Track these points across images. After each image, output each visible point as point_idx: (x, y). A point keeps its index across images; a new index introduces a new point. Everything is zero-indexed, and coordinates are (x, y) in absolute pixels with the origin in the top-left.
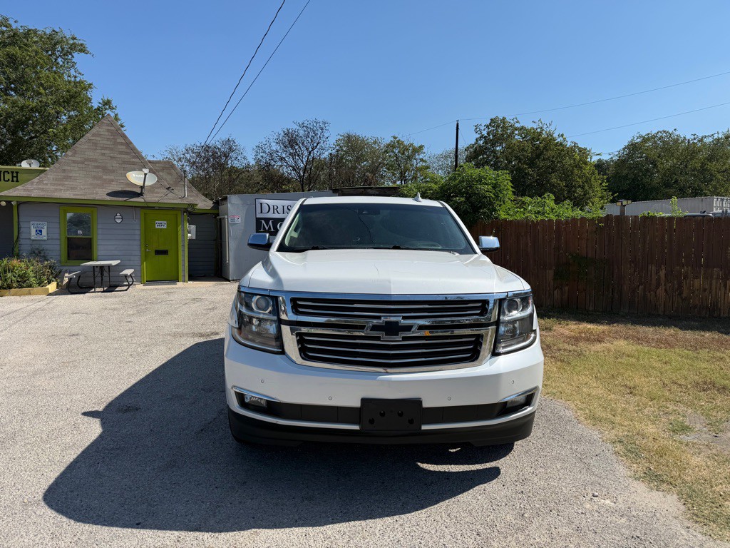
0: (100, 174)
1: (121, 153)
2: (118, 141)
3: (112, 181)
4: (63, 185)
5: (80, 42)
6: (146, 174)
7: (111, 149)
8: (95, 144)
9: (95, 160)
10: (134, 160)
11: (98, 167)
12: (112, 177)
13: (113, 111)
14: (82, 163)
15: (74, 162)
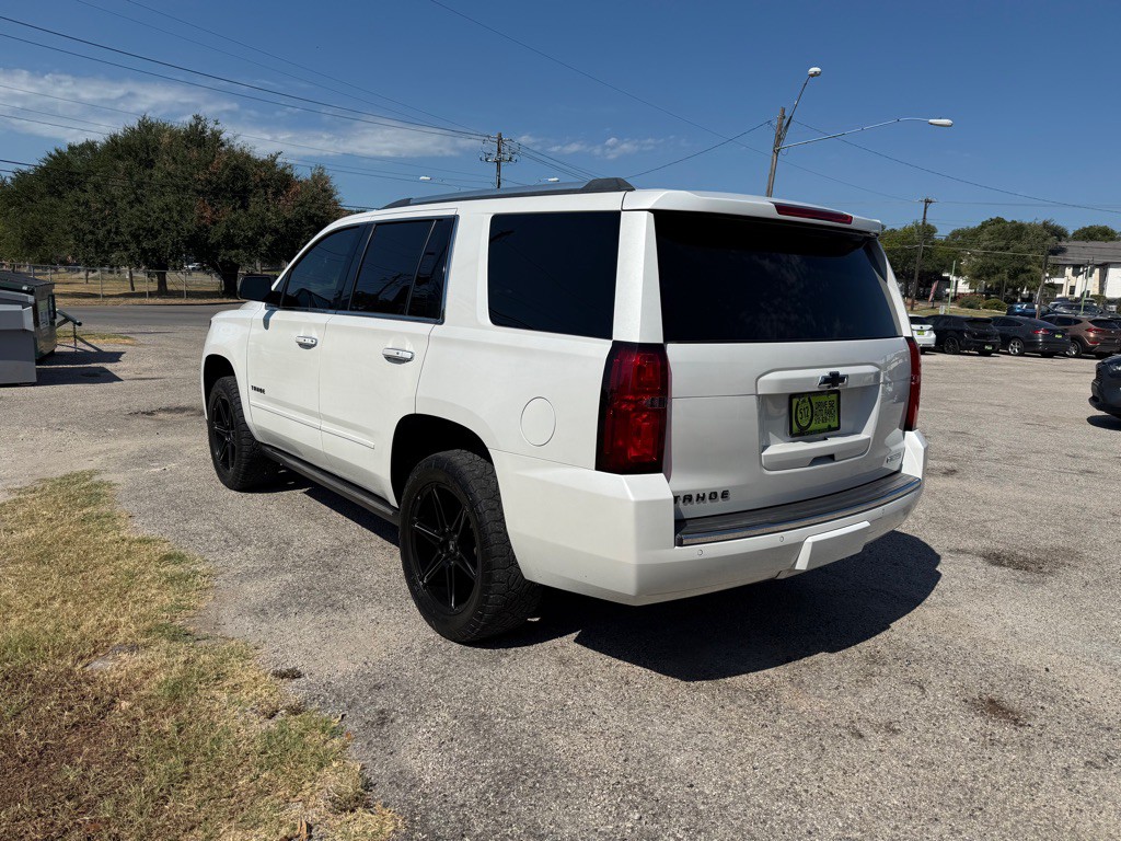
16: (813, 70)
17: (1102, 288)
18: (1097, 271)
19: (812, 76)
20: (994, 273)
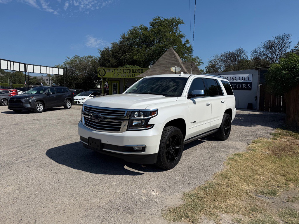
0: (164, 69)
1: (172, 61)
2: (172, 56)
3: (168, 71)
4: (153, 73)
5: (181, 20)
6: (176, 68)
7: (169, 60)
8: (165, 58)
9: (164, 64)
10: (176, 63)
11: (164, 66)
12: (168, 70)
13: (189, 44)
14: (160, 65)
15: (158, 65)
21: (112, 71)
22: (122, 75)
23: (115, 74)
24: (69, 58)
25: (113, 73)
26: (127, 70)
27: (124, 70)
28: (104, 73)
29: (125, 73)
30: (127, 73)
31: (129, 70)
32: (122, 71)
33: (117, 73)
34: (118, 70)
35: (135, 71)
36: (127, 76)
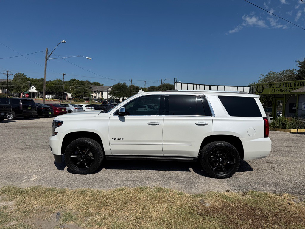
16: (64, 41)
17: (102, 96)
18: (101, 92)
19: (63, 42)
20: (79, 93)
21: (270, 87)
22: (281, 91)
23: (274, 90)
24: (262, 75)
25: (272, 88)
26: (288, 84)
27: (284, 84)
28: (262, 89)
29: (286, 88)
30: (287, 88)
31: (290, 84)
32: (282, 85)
33: (275, 89)
34: (276, 85)
35: (298, 85)
36: (287, 91)
